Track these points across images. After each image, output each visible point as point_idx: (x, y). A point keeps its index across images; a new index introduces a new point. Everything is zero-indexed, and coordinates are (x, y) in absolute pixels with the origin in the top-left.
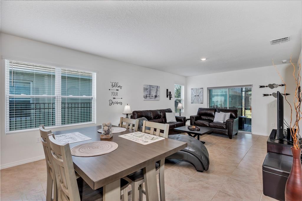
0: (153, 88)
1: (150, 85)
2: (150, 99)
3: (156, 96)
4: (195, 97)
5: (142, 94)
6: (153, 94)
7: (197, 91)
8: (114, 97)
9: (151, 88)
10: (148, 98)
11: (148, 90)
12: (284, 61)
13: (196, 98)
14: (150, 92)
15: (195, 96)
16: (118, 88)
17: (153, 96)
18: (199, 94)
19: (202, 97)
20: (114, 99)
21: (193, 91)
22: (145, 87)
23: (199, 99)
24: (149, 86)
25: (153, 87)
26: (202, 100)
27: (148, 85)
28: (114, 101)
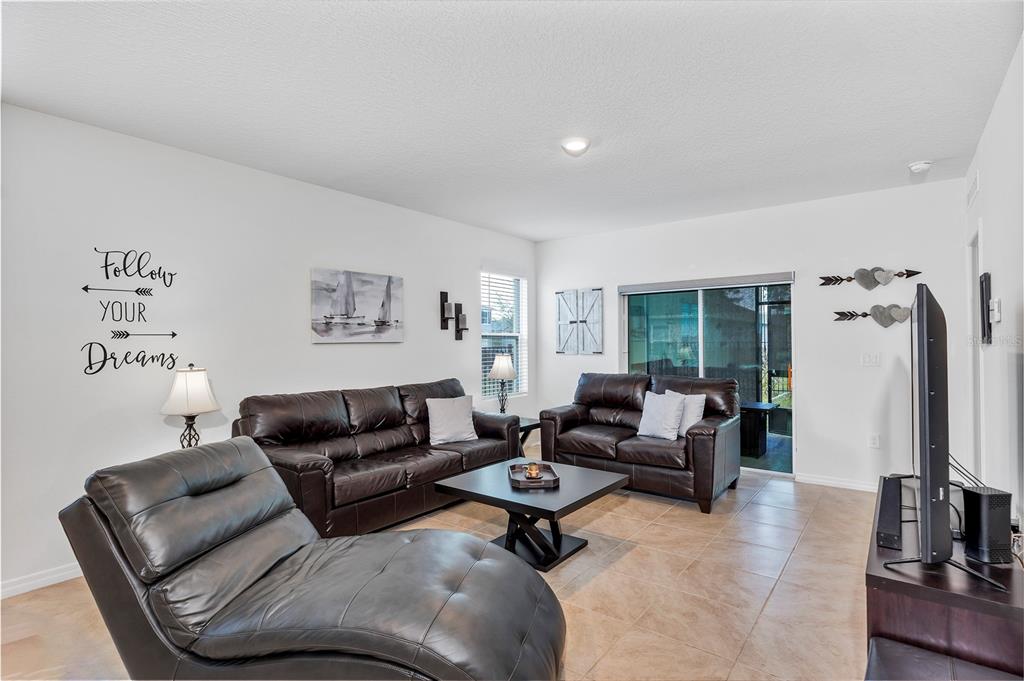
0: (367, 288)
1: (348, 274)
2: (351, 335)
3: (382, 325)
4: (570, 327)
5: (304, 311)
6: (369, 311)
7: (580, 302)
8: (122, 326)
9: (356, 287)
10: (337, 334)
11: (335, 295)
12: (918, 166)
13: (575, 331)
14: (347, 303)
15: (571, 322)
16: (147, 283)
17: (365, 321)
18: (586, 311)
19: (598, 327)
20: (123, 340)
21: (562, 301)
22: (319, 278)
23: (588, 336)
24: (342, 279)
25: (365, 282)
26: (599, 341)
27: (337, 273)
28: (118, 347)
